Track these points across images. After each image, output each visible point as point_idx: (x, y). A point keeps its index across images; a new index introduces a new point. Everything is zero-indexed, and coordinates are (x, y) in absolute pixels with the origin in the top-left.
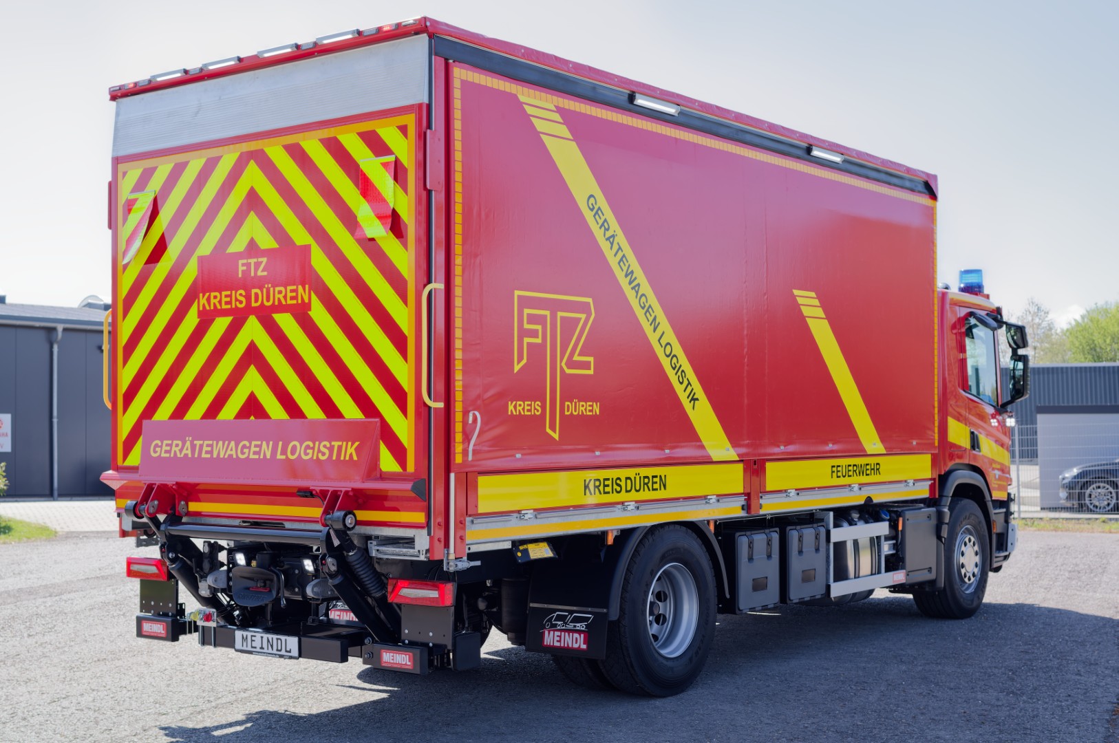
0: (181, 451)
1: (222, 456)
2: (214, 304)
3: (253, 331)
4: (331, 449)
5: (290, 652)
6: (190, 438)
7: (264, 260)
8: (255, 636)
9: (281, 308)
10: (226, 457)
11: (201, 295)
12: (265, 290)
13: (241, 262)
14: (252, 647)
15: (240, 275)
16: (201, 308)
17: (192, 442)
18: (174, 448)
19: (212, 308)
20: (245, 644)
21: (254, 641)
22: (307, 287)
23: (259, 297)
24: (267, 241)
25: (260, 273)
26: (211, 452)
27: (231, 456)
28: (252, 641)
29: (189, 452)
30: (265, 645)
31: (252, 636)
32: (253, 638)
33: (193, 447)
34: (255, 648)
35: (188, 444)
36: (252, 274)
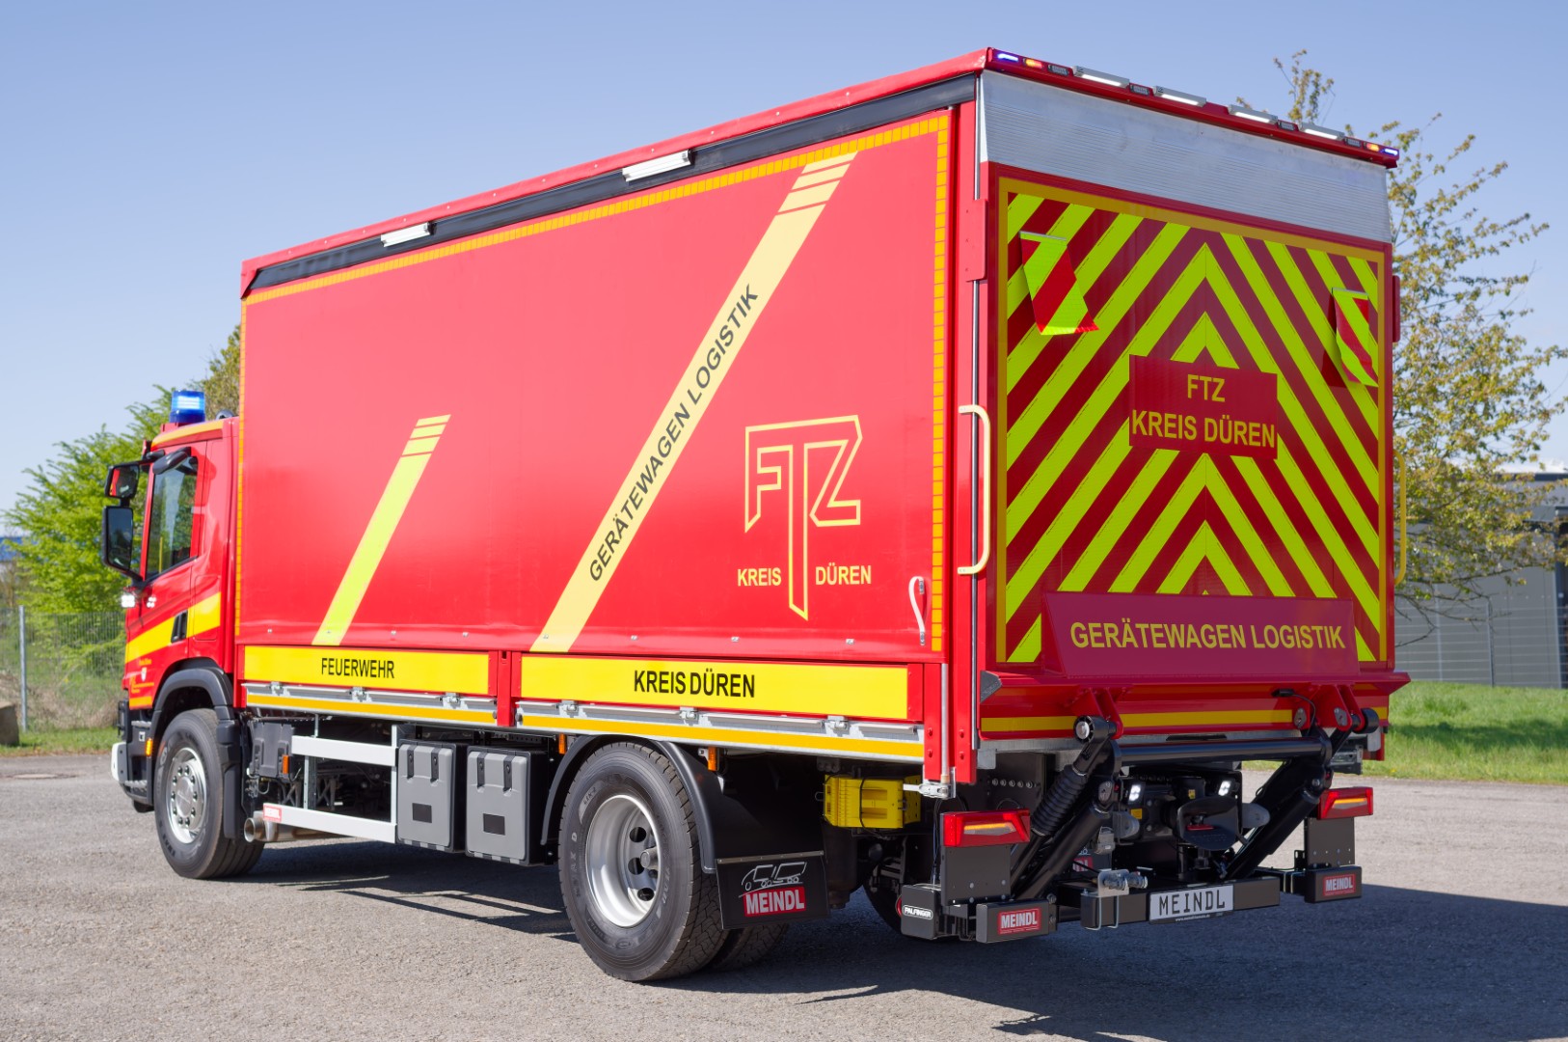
0: (1120, 637)
1: (1182, 645)
2: (1154, 428)
3: (1205, 474)
4: (1313, 634)
5: (1223, 906)
6: (1129, 620)
7: (1221, 382)
8: (1178, 896)
9: (1243, 450)
10: (1188, 646)
11: (1135, 412)
12: (1221, 422)
13: (1191, 377)
14: (1174, 912)
15: (1190, 396)
16: (1135, 432)
17: (1132, 626)
18: (1108, 635)
19: (1151, 434)
20: (1164, 911)
21: (1176, 902)
22: (1272, 427)
23: (1217, 430)
24: (1224, 359)
25: (1215, 398)
26: (1164, 640)
27: (1194, 645)
28: (1174, 903)
29: (1133, 640)
30: (1191, 907)
31: (1174, 896)
32: (1175, 899)
33: (1137, 633)
34: (1178, 912)
35: (1127, 628)
36: (1206, 398)
